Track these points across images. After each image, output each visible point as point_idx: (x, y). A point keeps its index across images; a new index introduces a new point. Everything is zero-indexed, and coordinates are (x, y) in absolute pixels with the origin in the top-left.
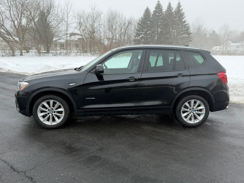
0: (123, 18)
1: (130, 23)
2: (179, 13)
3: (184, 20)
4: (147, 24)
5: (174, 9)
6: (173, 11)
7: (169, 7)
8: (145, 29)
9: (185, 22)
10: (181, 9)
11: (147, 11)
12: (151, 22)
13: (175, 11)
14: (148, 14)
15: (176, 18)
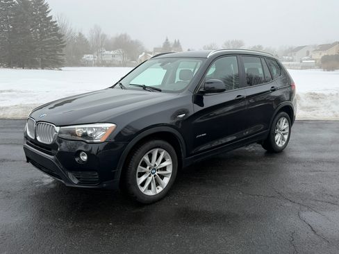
2: (40, 5)
3: (49, 15)
9: (51, 18)
15: (36, 11)
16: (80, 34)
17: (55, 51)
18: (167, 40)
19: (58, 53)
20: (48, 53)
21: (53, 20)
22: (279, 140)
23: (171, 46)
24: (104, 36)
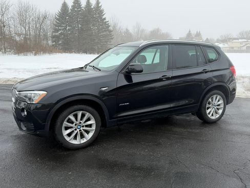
0: (37, 11)
1: (45, 18)
2: (98, 10)
3: (104, 17)
4: (66, 19)
5: (93, 5)
6: (92, 7)
7: (88, 3)
8: (64, 24)
9: (105, 19)
10: (100, 5)
11: (65, 5)
12: (70, 17)
13: (94, 8)
14: (65, 9)
15: (96, 14)
16: (127, 30)
17: (107, 42)
18: (190, 31)
19: (108, 43)
20: (102, 44)
21: (107, 20)
22: (211, 113)
23: (194, 36)
24: (143, 31)
